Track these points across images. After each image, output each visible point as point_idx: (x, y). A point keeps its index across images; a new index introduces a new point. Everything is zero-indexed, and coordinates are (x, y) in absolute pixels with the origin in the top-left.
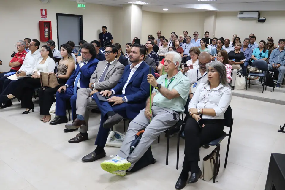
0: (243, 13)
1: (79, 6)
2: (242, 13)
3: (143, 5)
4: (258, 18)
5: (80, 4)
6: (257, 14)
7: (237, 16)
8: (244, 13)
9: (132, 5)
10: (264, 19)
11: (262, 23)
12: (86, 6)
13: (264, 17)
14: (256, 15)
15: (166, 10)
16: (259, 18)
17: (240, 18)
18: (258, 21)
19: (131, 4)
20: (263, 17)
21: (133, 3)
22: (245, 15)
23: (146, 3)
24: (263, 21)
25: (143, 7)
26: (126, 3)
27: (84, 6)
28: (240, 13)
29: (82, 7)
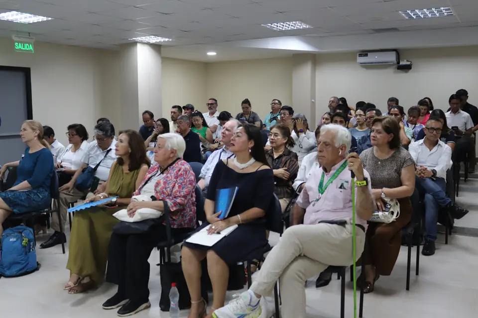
0: (366, 55)
1: (19, 46)
2: (364, 53)
3: (163, 44)
4: (396, 62)
5: (21, 42)
6: (394, 54)
7: (356, 59)
8: (369, 54)
9: (139, 46)
10: (409, 63)
11: (406, 72)
12: (35, 48)
13: (408, 61)
14: (392, 57)
15: (212, 54)
16: (398, 63)
17: (361, 63)
18: (398, 69)
19: (135, 43)
20: (405, 61)
21: (139, 39)
22: (372, 58)
23: (167, 40)
24: (407, 68)
25: (162, 49)
26: (124, 42)
27: (31, 48)
28: (360, 55)
29: (26, 48)
